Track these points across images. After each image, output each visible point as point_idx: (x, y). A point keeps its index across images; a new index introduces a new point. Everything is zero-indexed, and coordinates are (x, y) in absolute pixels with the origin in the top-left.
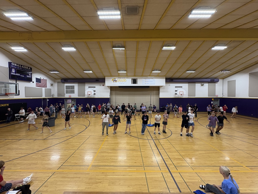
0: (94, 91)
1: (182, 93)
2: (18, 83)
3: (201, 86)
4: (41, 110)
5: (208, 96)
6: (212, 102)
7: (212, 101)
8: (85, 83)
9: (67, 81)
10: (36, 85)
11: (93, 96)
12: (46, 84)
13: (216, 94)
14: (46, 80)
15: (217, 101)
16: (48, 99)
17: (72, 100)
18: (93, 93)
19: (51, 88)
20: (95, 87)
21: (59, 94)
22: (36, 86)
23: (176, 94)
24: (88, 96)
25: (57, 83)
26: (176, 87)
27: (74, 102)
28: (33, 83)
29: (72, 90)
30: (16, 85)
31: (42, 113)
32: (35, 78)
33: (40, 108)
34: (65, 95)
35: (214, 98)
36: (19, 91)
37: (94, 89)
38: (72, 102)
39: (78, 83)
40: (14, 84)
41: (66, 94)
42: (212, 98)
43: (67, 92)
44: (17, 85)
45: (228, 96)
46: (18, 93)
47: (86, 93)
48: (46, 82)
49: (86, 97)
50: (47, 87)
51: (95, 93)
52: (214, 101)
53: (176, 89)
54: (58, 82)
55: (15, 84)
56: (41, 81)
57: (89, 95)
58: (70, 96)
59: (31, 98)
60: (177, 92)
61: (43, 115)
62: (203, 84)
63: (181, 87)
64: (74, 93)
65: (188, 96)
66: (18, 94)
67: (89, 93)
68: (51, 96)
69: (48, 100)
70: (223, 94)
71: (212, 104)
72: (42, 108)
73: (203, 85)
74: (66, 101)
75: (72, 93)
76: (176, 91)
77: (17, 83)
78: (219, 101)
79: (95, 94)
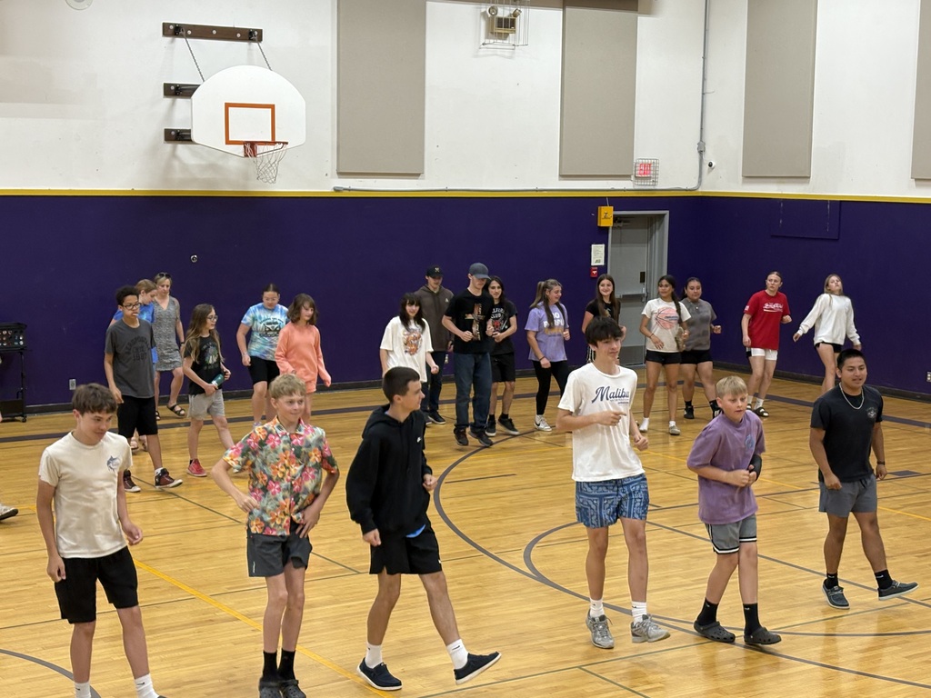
1: (251, 126)
3: (491, 33)
5: (563, 176)
6: (597, 254)
7: (601, 235)
13: (641, 153)
15: (643, 232)
23: (180, 137)
26: (174, 31)
35: (618, 202)
42: (602, 201)
45: (749, 178)
52: (618, 242)
53: (182, 60)
60: (199, 115)
62: (504, 12)
63: (252, 36)
65: (330, 163)
70: (701, 152)
71: (602, 270)
73: (508, 24)
76: (178, 91)
78: (662, 235)
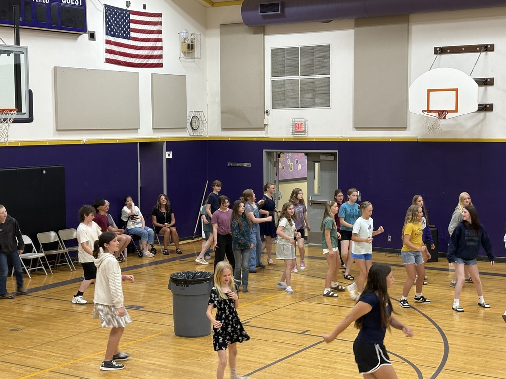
0: (485, 83)
2: (26, 49)
4: (133, 217)
8: (413, 17)
9: (282, 15)
10: (108, 51)
11: (470, 124)
12: (158, 44)
14: (159, 15)
16: (172, 145)
17: (312, 159)
18: (473, 96)
19: (183, 72)
20: (488, 48)
21: (229, 116)
22: (108, 61)
24: (432, 128)
25: (218, 31)
27: (327, 175)
28: (92, 42)
29: (313, 82)
30: (17, 57)
31: (137, 237)
32: (102, 9)
33: (130, 207)
34: (268, 120)
36: (30, 93)
37: (484, 65)
38: (311, 168)
39: (357, 25)
40: (9, 53)
41: (273, 112)
43: (281, 99)
44: (22, 57)
46: (25, 108)
47: (416, 104)
48: (159, 32)
49: (412, 132)
50: (160, 65)
51: (491, 95)
54: (226, 27)
55: (12, 55)
56: (133, 26)
57: (442, 114)
58: (299, 127)
59: (85, 138)
61: (141, 255)
64: (326, 103)
66: (26, 116)
67: (442, 102)
68: (183, 129)
69: (168, 155)
72: (137, 210)
74: (275, 165)
75: (313, 105)
77: (22, 44)
79: (485, 108)
